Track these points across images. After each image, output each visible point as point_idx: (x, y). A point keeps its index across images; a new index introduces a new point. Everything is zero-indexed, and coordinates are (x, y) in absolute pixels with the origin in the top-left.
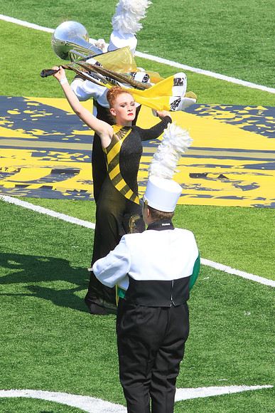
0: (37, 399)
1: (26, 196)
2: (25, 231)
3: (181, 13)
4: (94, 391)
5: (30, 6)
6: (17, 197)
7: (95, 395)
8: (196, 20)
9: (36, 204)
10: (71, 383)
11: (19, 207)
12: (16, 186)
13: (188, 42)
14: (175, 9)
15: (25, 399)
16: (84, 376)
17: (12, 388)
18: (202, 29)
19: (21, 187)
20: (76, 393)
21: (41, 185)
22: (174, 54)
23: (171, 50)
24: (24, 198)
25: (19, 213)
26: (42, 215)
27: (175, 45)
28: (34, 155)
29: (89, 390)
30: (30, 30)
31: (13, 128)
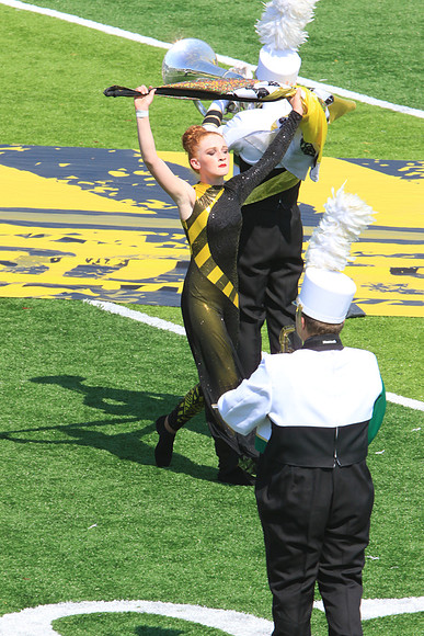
0: (155, 616)
1: (137, 303)
2: (136, 356)
3: (378, 22)
4: (242, 603)
5: (143, 11)
6: (123, 305)
7: (245, 610)
8: (401, 32)
9: (153, 314)
10: (207, 590)
11: (126, 319)
12: (122, 286)
13: (389, 66)
14: (367, 14)
15: (136, 614)
16: (227, 580)
17: (116, 598)
18: (410, 46)
19: (129, 288)
20: (215, 606)
21: (161, 286)
22: (366, 84)
23: (362, 78)
24: (133, 306)
25: (126, 329)
26: (162, 331)
27: (368, 71)
28: (150, 239)
29: (235, 602)
30: (143, 46)
31: (118, 198)
